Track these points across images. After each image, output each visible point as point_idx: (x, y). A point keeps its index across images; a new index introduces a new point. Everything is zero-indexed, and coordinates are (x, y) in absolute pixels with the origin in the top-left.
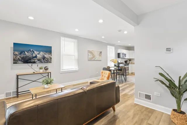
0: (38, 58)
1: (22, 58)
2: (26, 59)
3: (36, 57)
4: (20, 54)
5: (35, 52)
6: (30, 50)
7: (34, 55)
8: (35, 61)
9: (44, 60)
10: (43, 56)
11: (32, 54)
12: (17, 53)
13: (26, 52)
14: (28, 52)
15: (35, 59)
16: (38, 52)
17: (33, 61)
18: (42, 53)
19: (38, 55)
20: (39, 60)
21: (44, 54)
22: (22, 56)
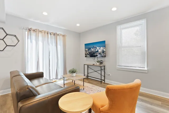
0: (99, 52)
1: (90, 53)
2: (92, 53)
3: (98, 51)
4: (89, 50)
5: (97, 48)
6: (94, 47)
7: (97, 50)
8: (97, 54)
9: (104, 53)
10: (103, 51)
11: (95, 50)
12: (87, 50)
13: (92, 49)
14: (93, 49)
15: (97, 53)
16: (99, 48)
17: (96, 54)
18: (102, 48)
19: (99, 50)
20: (100, 54)
21: (103, 49)
22: (90, 51)
